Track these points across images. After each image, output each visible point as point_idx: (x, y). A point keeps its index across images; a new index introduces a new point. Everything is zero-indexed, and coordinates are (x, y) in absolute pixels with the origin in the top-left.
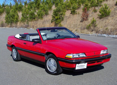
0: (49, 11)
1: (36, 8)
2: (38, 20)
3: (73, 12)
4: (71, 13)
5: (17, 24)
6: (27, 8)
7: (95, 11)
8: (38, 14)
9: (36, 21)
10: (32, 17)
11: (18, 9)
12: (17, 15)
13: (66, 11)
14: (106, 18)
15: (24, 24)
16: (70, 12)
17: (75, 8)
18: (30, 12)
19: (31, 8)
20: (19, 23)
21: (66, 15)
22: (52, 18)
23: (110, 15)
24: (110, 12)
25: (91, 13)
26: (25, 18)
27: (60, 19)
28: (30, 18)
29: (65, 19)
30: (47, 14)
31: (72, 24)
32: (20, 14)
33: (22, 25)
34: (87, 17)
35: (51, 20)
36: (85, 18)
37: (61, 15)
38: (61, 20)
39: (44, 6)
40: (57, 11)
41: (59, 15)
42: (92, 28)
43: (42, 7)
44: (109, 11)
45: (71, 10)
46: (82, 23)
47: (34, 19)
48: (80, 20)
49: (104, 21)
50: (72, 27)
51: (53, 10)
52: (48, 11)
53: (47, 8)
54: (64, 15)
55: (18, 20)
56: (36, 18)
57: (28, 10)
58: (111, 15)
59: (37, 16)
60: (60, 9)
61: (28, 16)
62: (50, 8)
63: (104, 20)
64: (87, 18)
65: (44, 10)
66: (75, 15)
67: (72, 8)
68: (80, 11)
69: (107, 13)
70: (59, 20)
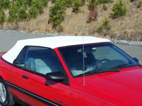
0: (44, 8)
1: (28, 5)
2: (30, 20)
4: (73, 11)
5: (3, 25)
6: (15, 5)
7: (105, 9)
8: (30, 12)
9: (28, 22)
10: (22, 16)
11: (4, 6)
12: (3, 13)
13: (66, 9)
14: (121, 17)
15: (12, 25)
16: (71, 9)
17: (78, 4)
18: (20, 10)
19: (21, 4)
20: (5, 24)
21: (67, 14)
23: (125, 14)
24: (126, 10)
25: (100, 12)
26: (14, 17)
27: (59, 18)
28: (20, 17)
29: (66, 19)
30: (41, 12)
31: (76, 26)
32: (7, 12)
33: (9, 26)
35: (48, 20)
36: (93, 17)
37: (61, 13)
38: (61, 20)
39: (38, 2)
40: (56, 9)
41: (58, 13)
42: (104, 31)
43: (34, 3)
44: (124, 8)
45: (73, 8)
46: (89, 24)
47: (25, 18)
48: (87, 20)
49: (119, 22)
50: (76, 29)
51: (49, 6)
52: (42, 8)
53: (41, 4)
54: (65, 13)
55: (3, 20)
56: (27, 18)
57: (18, 7)
58: (127, 14)
59: (29, 15)
60: (59, 6)
61: (17, 14)
62: (45, 5)
63: (119, 20)
64: (95, 17)
65: (38, 8)
66: (79, 14)
67: (75, 4)
68: (85, 9)
69: (122, 12)
70: (58, 20)
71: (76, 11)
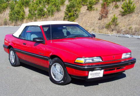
0: (61, 7)
1: (46, 3)
2: (47, 17)
3: (90, 8)
4: (88, 9)
5: (23, 22)
6: (35, 3)
7: (117, 7)
8: (48, 10)
9: (46, 19)
10: (41, 14)
11: (25, 4)
12: (24, 11)
13: (81, 7)
14: (129, 15)
16: (86, 7)
17: (92, 2)
18: (38, 8)
19: (40, 2)
21: (81, 12)
22: (65, 15)
23: (134, 11)
24: (134, 8)
25: (112, 9)
26: (33, 14)
27: (74, 16)
28: (39, 15)
29: (80, 16)
30: (58, 10)
31: (88, 22)
32: (27, 10)
34: (107, 13)
35: (63, 17)
36: (104, 15)
37: (75, 11)
38: (75, 17)
39: (56, 1)
41: (72, 11)
42: (112, 27)
43: (52, 2)
44: (133, 6)
45: (88, 6)
46: (100, 21)
47: (43, 16)
48: (98, 18)
49: (128, 19)
50: (88, 25)
51: (66, 5)
52: (60, 7)
53: (58, 3)
54: (79, 11)
55: (24, 17)
56: (45, 15)
57: (37, 6)
58: (135, 12)
59: (47, 13)
60: (74, 4)
61: (36, 12)
62: (63, 3)
63: (127, 17)
64: (106, 15)
65: (56, 6)
66: (92, 12)
67: (89, 3)
68: (98, 7)
69: (130, 10)
70: (72, 17)
71: (90, 9)
